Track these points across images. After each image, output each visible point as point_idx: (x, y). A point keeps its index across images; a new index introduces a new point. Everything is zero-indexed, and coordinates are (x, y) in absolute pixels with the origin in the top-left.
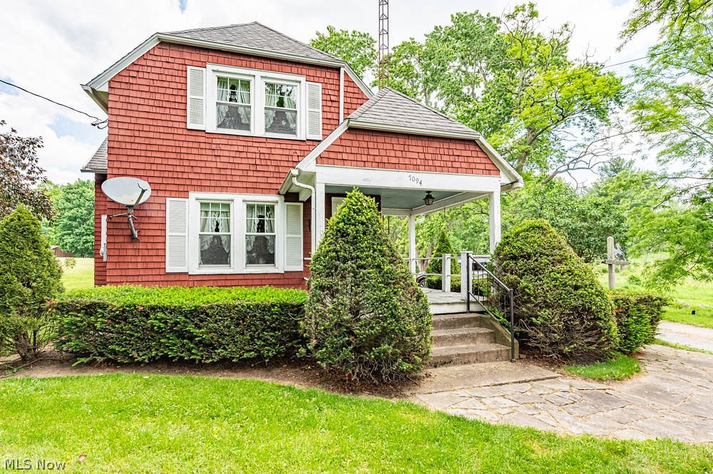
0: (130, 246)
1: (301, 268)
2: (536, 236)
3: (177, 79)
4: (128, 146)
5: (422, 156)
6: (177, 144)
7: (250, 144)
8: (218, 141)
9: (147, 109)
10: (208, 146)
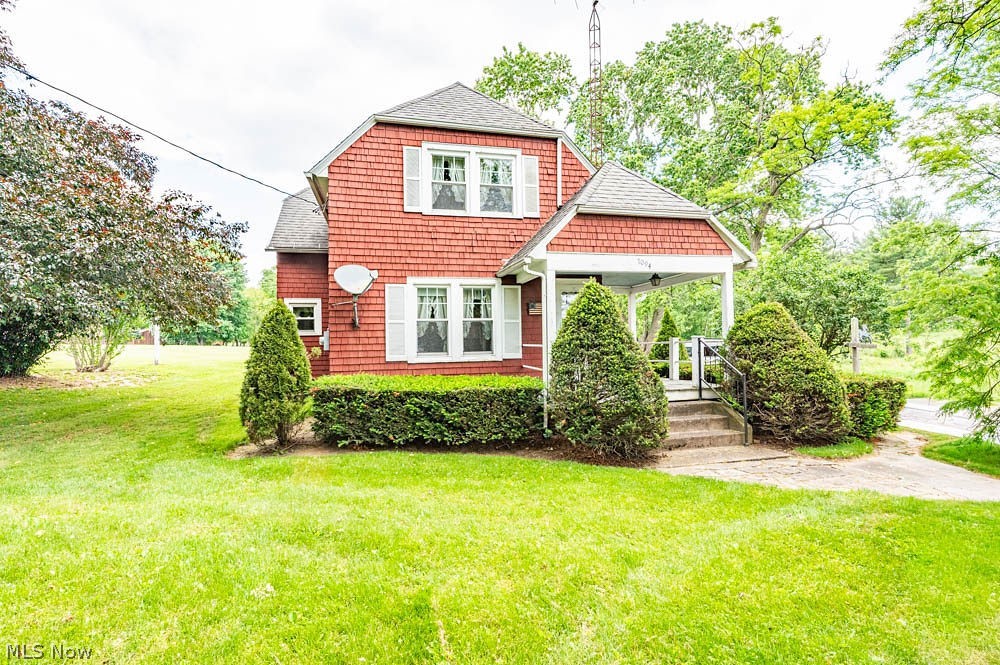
0: (351, 335)
1: (519, 355)
2: (768, 320)
3: (394, 161)
4: (348, 232)
5: (650, 238)
6: (395, 227)
7: (466, 225)
8: (434, 223)
9: (364, 193)
10: (424, 229)
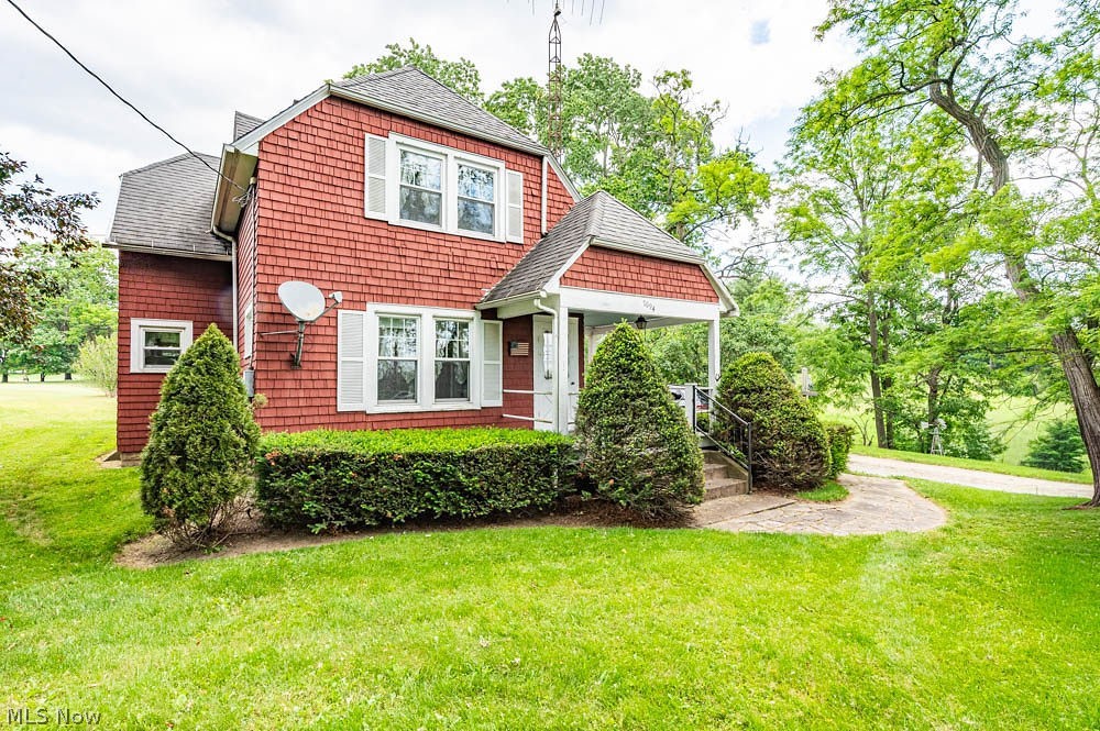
0: (289, 375)
1: (499, 403)
3: (352, 149)
6: (351, 236)
7: (442, 243)
8: (403, 237)
10: (390, 243)
